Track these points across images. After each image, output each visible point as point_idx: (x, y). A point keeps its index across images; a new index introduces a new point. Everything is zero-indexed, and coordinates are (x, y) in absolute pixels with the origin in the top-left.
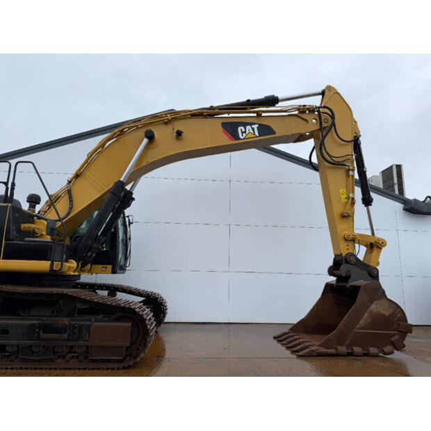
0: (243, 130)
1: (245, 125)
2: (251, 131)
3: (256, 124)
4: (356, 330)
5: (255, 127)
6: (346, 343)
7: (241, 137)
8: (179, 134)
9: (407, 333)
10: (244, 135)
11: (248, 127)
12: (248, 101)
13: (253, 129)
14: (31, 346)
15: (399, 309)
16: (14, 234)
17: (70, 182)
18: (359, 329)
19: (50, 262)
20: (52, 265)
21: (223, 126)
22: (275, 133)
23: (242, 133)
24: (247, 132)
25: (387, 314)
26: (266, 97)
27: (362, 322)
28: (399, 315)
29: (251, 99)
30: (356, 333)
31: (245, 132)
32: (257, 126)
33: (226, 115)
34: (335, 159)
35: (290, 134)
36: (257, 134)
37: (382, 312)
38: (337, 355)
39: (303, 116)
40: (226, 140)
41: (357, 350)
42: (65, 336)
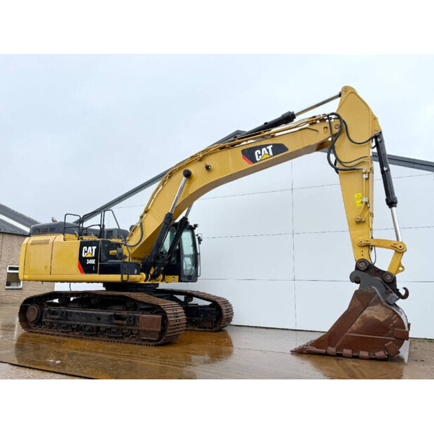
0: (260, 153)
1: (260, 148)
2: (266, 152)
3: (270, 145)
4: (347, 334)
5: (270, 148)
6: (337, 345)
7: (258, 159)
8: (208, 168)
9: (404, 340)
10: (260, 157)
11: (264, 149)
12: (266, 123)
13: (268, 150)
14: (111, 328)
15: (395, 316)
16: (104, 257)
17: (141, 217)
18: (350, 332)
19: (120, 276)
20: (122, 277)
21: (243, 153)
22: (287, 150)
23: (259, 155)
24: (263, 153)
25: (382, 320)
26: (283, 116)
27: (354, 327)
28: (395, 322)
29: (268, 122)
30: (347, 336)
31: (261, 154)
32: (271, 146)
33: (245, 143)
34: (347, 165)
35: (301, 147)
36: (271, 154)
37: (376, 317)
38: (326, 354)
39: (314, 127)
40: (246, 165)
41: (347, 352)
42: (125, 322)
